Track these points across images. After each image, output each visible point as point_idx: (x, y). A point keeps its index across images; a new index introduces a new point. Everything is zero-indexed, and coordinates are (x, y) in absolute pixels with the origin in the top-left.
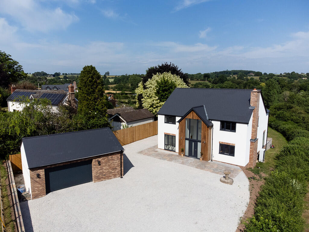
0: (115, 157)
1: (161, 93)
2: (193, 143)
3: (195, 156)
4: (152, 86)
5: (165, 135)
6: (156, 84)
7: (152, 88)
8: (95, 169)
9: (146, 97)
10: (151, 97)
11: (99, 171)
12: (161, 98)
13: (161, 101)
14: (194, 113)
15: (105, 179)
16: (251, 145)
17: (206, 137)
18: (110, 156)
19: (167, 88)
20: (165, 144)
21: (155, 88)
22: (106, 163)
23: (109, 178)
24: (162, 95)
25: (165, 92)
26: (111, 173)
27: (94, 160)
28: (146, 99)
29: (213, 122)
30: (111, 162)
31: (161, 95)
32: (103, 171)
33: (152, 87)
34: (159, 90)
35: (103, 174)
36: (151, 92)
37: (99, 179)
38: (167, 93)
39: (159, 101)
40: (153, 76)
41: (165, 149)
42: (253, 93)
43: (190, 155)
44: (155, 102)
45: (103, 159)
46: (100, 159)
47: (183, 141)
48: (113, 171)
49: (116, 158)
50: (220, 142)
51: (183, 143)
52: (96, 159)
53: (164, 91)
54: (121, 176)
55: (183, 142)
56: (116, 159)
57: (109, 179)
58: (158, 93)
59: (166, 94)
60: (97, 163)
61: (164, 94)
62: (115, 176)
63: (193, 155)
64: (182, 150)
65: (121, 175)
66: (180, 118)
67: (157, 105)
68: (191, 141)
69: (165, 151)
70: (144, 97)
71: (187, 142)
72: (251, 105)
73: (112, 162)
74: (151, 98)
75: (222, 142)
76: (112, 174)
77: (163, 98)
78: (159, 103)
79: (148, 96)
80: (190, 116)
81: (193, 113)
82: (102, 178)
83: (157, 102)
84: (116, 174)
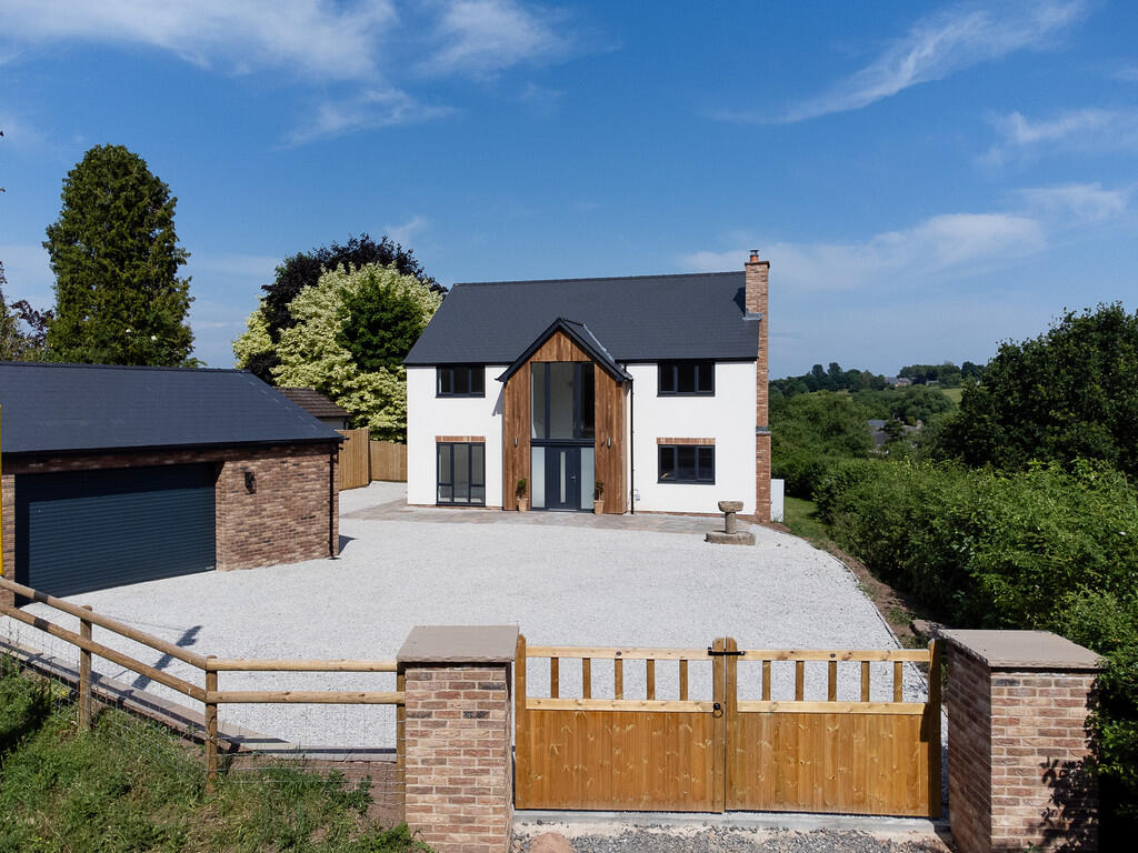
0: (308, 467)
1: (363, 334)
2: (563, 455)
3: (574, 502)
4: (320, 311)
5: (439, 444)
6: (340, 304)
7: (323, 320)
8: (232, 510)
9: (292, 359)
10: (321, 353)
11: (248, 521)
12: (364, 354)
13: (362, 368)
14: (563, 337)
15: (268, 558)
16: (758, 448)
17: (611, 422)
18: (293, 460)
19: (387, 316)
20: (438, 484)
21: (336, 319)
22: (276, 484)
23: (283, 555)
24: (367, 345)
25: (382, 333)
26: (293, 533)
27: (228, 465)
28: (294, 365)
29: (631, 370)
30: (295, 485)
31: (363, 345)
32: (265, 520)
33: (320, 317)
34: (353, 325)
35: (264, 535)
36: (317, 333)
37: (247, 555)
38: (388, 335)
39: (354, 366)
40: (321, 274)
41: (439, 504)
42: (753, 267)
43: (552, 502)
44: (339, 371)
45: (267, 469)
46: (253, 466)
47: (521, 451)
48: (301, 529)
49: (314, 473)
50: (658, 440)
51: (521, 461)
52: (239, 465)
53: (374, 327)
54: (332, 552)
55: (521, 456)
56: (313, 476)
57: (283, 561)
58: (348, 336)
59: (383, 340)
60: (242, 481)
61: (375, 340)
62: (308, 553)
63: (563, 500)
64: (517, 489)
65: (331, 548)
66: (502, 370)
67: (347, 384)
68: (552, 448)
69: (438, 510)
70: (283, 358)
71: (539, 455)
72: (750, 308)
73: (299, 485)
74: (319, 357)
75: (667, 439)
76: (297, 540)
77: (371, 357)
78: (356, 375)
79: (303, 355)
80: (548, 354)
81: (559, 340)
82: (259, 551)
83: (347, 371)
84: (311, 544)
